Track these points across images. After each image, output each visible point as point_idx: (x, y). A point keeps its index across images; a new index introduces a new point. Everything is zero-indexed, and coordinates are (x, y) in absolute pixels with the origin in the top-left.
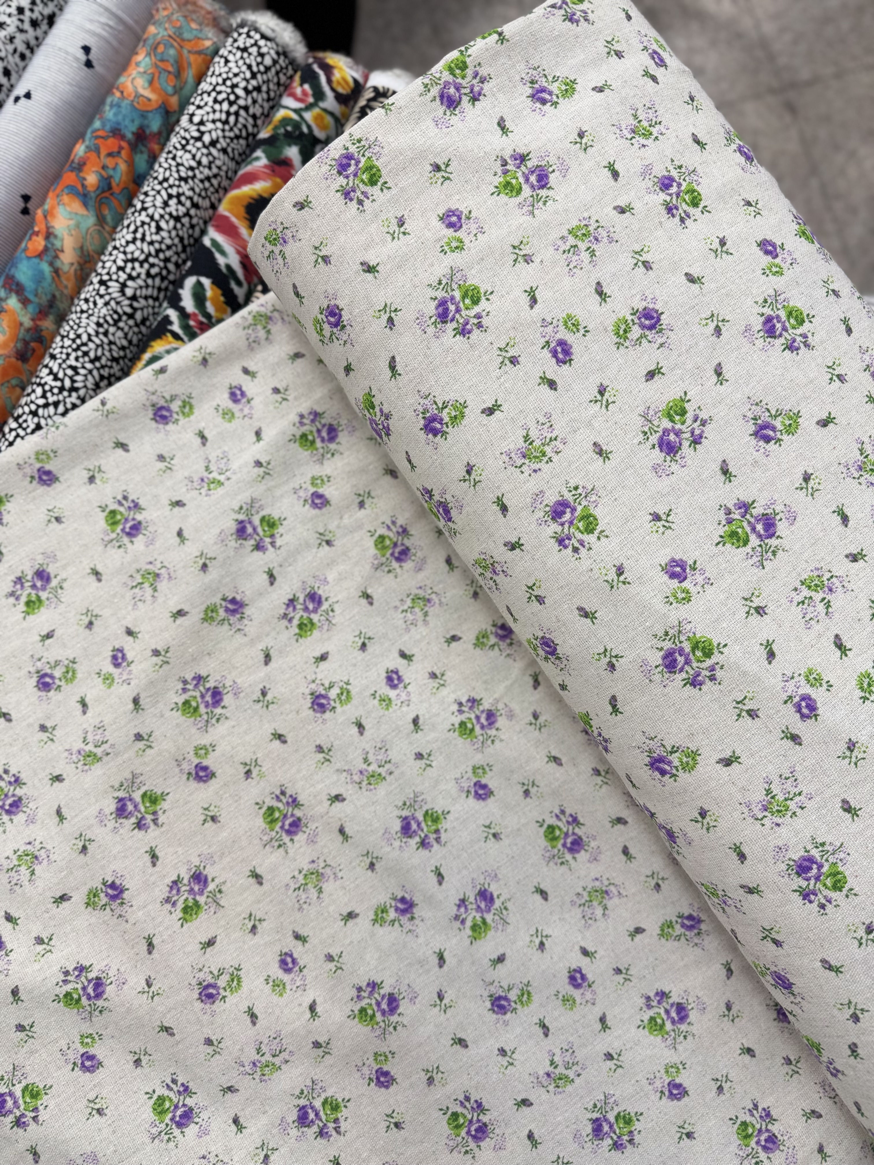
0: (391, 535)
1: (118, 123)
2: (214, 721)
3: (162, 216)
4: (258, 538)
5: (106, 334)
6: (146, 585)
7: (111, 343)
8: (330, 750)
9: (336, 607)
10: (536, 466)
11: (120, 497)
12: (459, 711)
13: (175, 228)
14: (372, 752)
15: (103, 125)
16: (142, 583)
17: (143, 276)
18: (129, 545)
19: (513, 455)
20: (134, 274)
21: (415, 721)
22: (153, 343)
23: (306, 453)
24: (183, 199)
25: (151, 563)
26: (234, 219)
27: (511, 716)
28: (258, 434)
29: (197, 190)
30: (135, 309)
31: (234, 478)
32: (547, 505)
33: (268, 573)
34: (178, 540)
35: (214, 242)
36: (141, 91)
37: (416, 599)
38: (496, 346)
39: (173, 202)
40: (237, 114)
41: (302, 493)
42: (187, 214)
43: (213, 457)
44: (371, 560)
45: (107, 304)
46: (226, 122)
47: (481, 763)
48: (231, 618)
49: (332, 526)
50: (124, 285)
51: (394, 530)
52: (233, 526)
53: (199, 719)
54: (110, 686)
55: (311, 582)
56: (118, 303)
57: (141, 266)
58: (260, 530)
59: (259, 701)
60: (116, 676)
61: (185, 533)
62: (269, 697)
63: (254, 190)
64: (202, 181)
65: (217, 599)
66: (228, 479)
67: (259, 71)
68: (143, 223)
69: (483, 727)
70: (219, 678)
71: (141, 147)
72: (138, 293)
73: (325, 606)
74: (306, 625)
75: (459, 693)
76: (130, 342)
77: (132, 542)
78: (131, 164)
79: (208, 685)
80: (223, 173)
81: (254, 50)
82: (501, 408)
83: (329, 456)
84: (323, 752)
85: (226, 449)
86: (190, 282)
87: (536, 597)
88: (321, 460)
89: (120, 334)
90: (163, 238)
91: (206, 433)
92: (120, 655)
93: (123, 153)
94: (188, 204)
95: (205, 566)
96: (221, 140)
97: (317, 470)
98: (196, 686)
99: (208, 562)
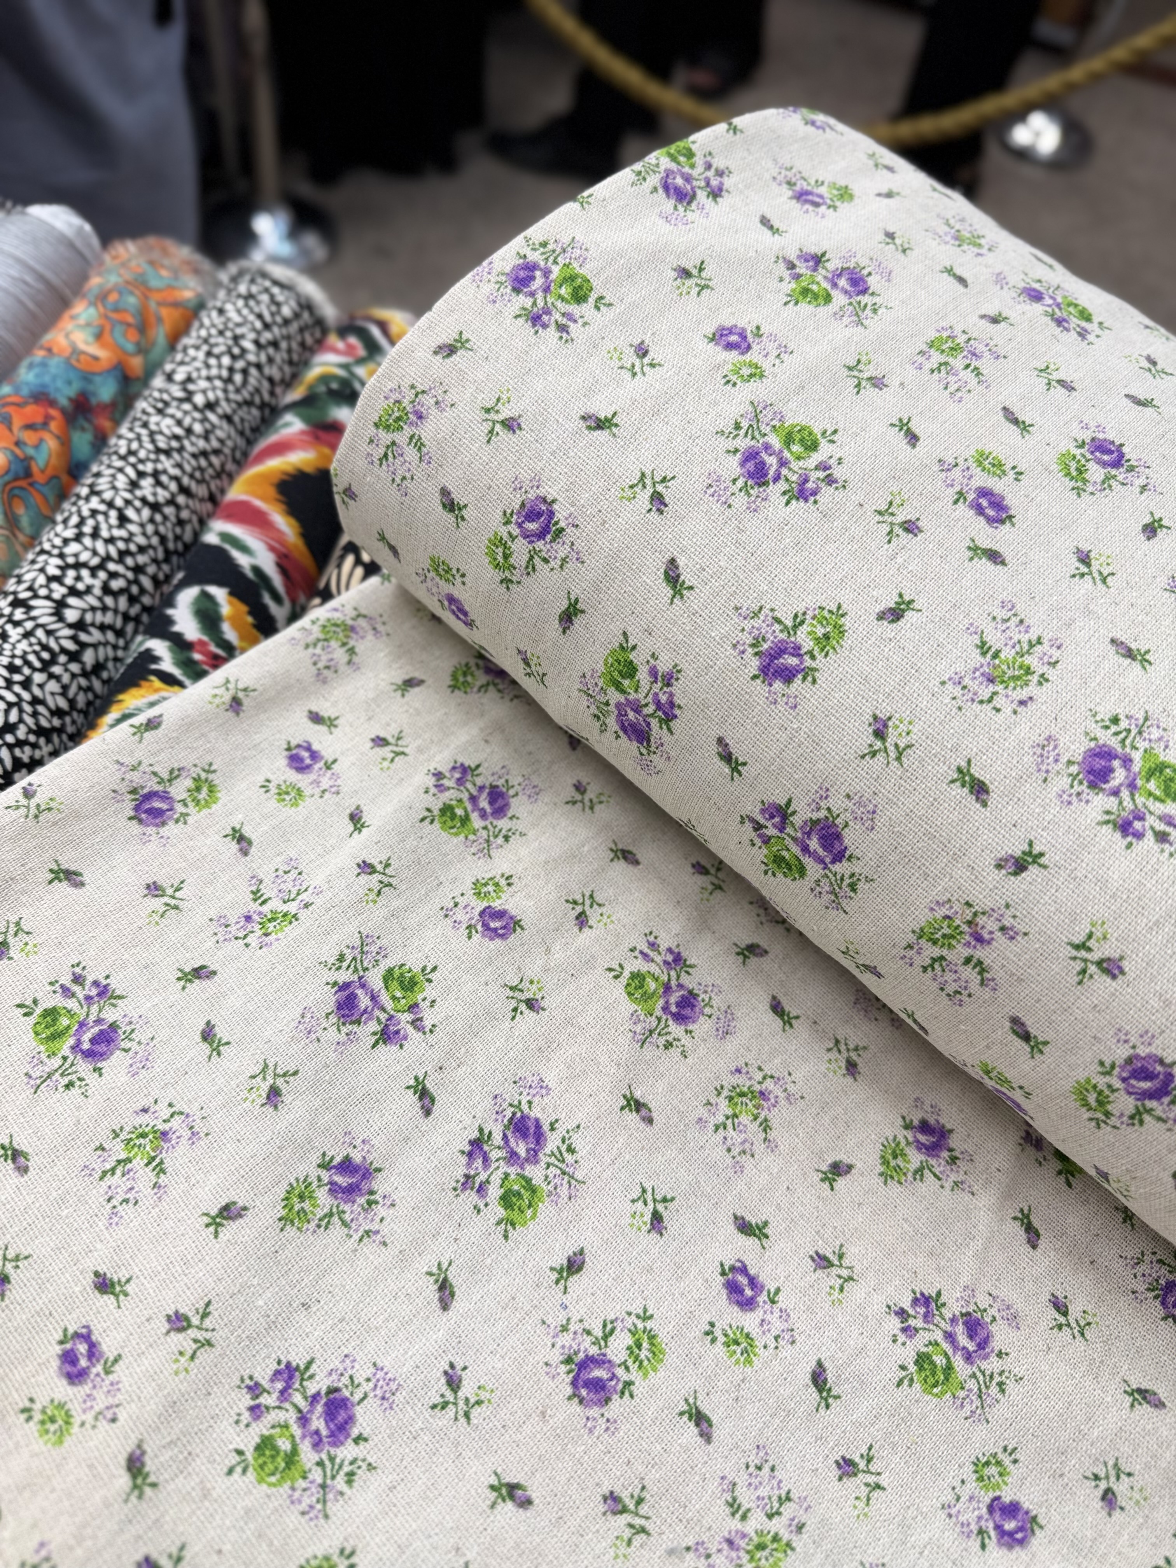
0: (654, 968)
1: (44, 386)
2: (340, 1482)
3: (128, 502)
4: (383, 1017)
5: (26, 684)
6: (138, 1162)
7: (35, 701)
8: (640, 1501)
9: (577, 1141)
10: (1023, 694)
11: (66, 980)
12: (904, 1330)
13: (152, 520)
14: (742, 1480)
15: (17, 390)
16: (129, 1160)
17: (97, 591)
18: (91, 1078)
19: (966, 681)
20: (80, 586)
21: (818, 1378)
22: (121, 697)
23: (455, 840)
24: (164, 479)
25: (145, 1110)
26: (258, 503)
27: (1013, 1320)
28: (355, 818)
29: (188, 468)
30: (83, 646)
31: (319, 901)
32: (1070, 763)
33: (415, 1088)
34: (205, 1048)
35: (226, 537)
36: (82, 346)
37: (736, 1095)
38: (869, 508)
39: (147, 483)
40: (245, 372)
41: (460, 915)
42: (171, 502)
43: (266, 873)
44: (628, 1025)
45: (27, 635)
46: (229, 380)
47: (990, 1449)
48: (346, 1207)
49: (533, 970)
50: (61, 605)
51: (658, 959)
52: (329, 999)
53: (301, 1484)
54: (61, 1434)
55: (511, 1094)
56: (49, 633)
57: (94, 575)
58: (385, 998)
59: (444, 1406)
60: (75, 1408)
61: (221, 1032)
62: (467, 1390)
63: (289, 463)
64: (194, 456)
65: (309, 1168)
66: (306, 906)
67: (275, 323)
68: (94, 513)
69: (969, 1357)
70: (336, 1363)
71: (82, 421)
72: (89, 617)
73: (552, 1142)
74: (518, 1195)
75: (890, 1289)
76: (72, 702)
77: (98, 1070)
78: (65, 442)
79: (312, 1388)
80: (227, 451)
81: (265, 298)
82: (915, 605)
83: (500, 840)
84: (624, 1510)
85: (293, 854)
86: (187, 596)
87: (1099, 963)
88: (486, 850)
89: (53, 686)
90: (131, 534)
91: (247, 832)
92: (82, 1348)
93: (53, 426)
94: (173, 486)
95: (274, 1094)
96: (224, 404)
97: (482, 869)
98: (284, 1394)
99: (280, 1082)
